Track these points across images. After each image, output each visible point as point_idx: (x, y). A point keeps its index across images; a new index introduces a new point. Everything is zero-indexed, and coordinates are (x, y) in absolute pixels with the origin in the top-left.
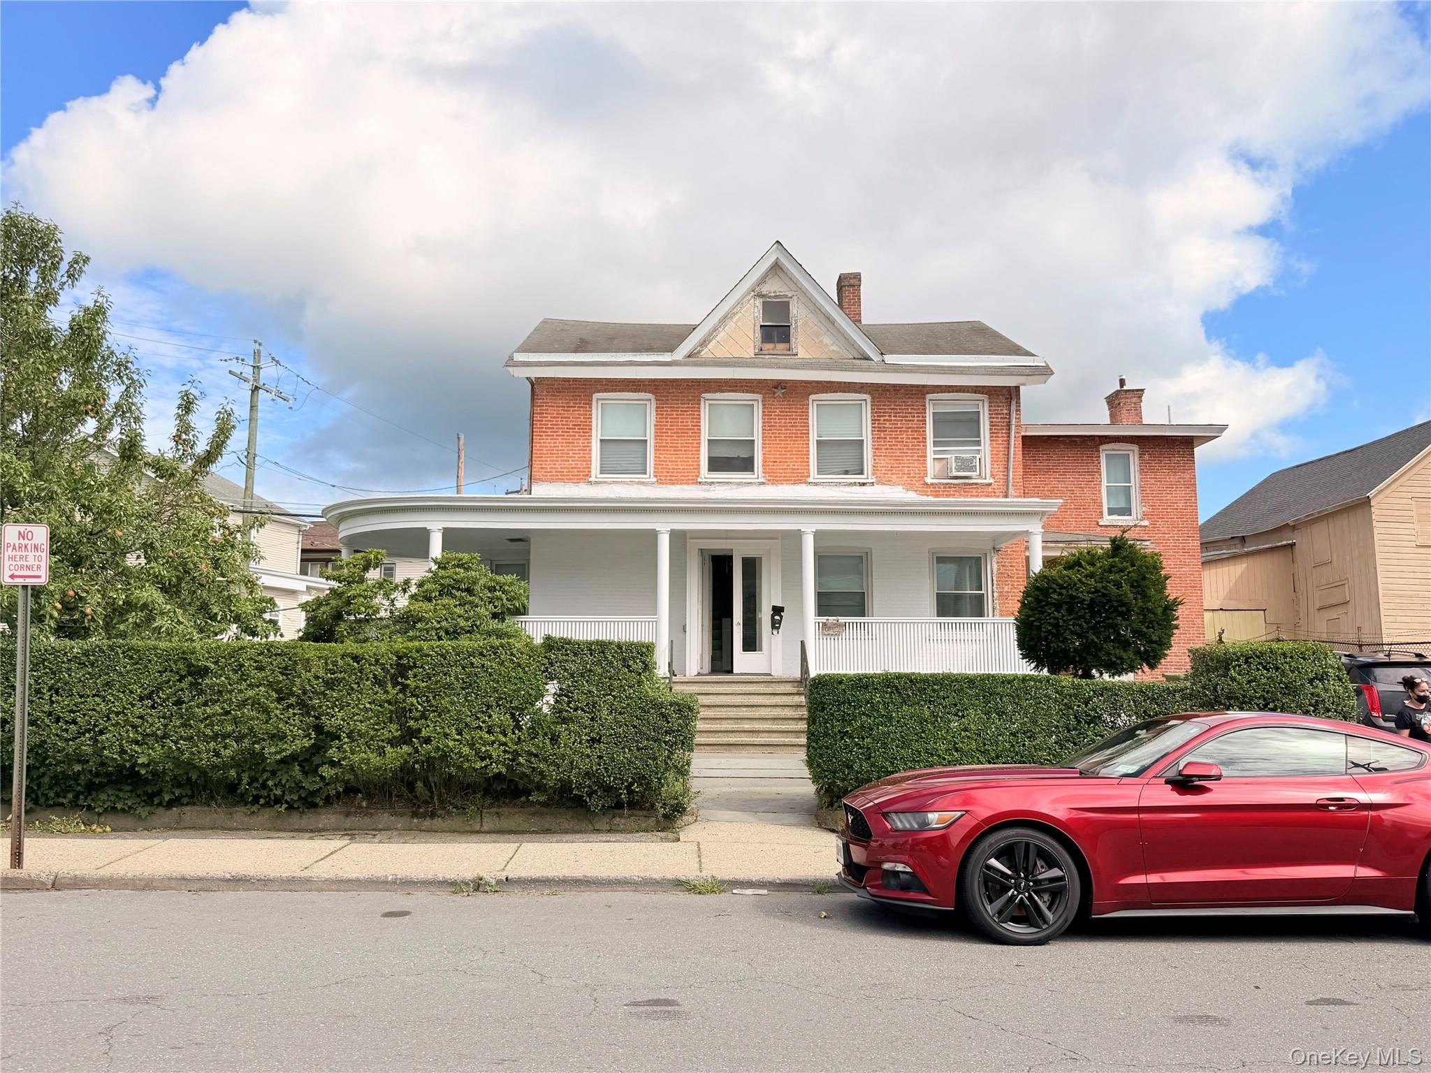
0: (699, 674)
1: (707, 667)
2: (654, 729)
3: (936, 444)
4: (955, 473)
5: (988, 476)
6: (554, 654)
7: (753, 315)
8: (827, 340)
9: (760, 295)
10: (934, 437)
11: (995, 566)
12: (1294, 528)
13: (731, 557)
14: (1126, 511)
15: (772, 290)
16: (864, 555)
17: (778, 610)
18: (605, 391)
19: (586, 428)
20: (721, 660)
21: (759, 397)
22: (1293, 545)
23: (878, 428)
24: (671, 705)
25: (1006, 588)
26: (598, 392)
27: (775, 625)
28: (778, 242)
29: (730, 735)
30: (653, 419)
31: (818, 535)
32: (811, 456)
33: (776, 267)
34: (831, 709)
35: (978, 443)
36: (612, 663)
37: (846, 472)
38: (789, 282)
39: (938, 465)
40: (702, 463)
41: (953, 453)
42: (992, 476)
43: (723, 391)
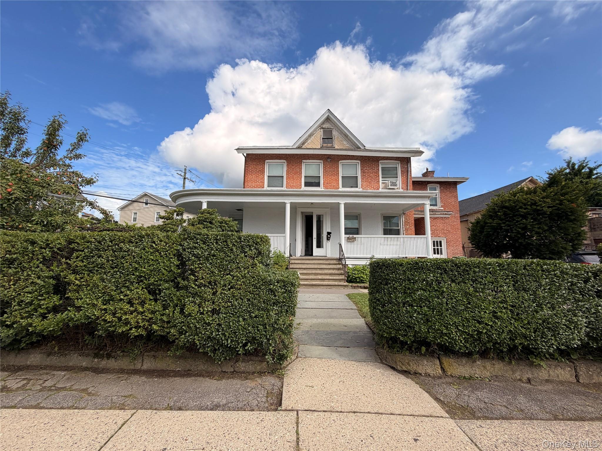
0: (301, 256)
1: (304, 254)
2: (264, 302)
3: (382, 178)
4: (390, 187)
5: (401, 188)
6: (188, 242)
7: (320, 134)
8: (345, 143)
9: (322, 128)
10: (382, 175)
11: (404, 219)
12: (468, 215)
13: (312, 216)
14: (436, 205)
15: (326, 126)
16: (358, 215)
17: (329, 233)
18: (270, 159)
19: (263, 172)
20: (309, 251)
21: (322, 161)
23: (363, 172)
24: (278, 282)
25: (407, 227)
26: (267, 160)
27: (328, 239)
28: (328, 109)
29: (313, 280)
30: (286, 169)
31: (345, 204)
32: (340, 181)
33: (328, 119)
34: (394, 284)
35: (397, 177)
36: (232, 250)
37: (352, 187)
38: (332, 124)
39: (383, 185)
40: (302, 184)
41: (389, 181)
43: (309, 159)
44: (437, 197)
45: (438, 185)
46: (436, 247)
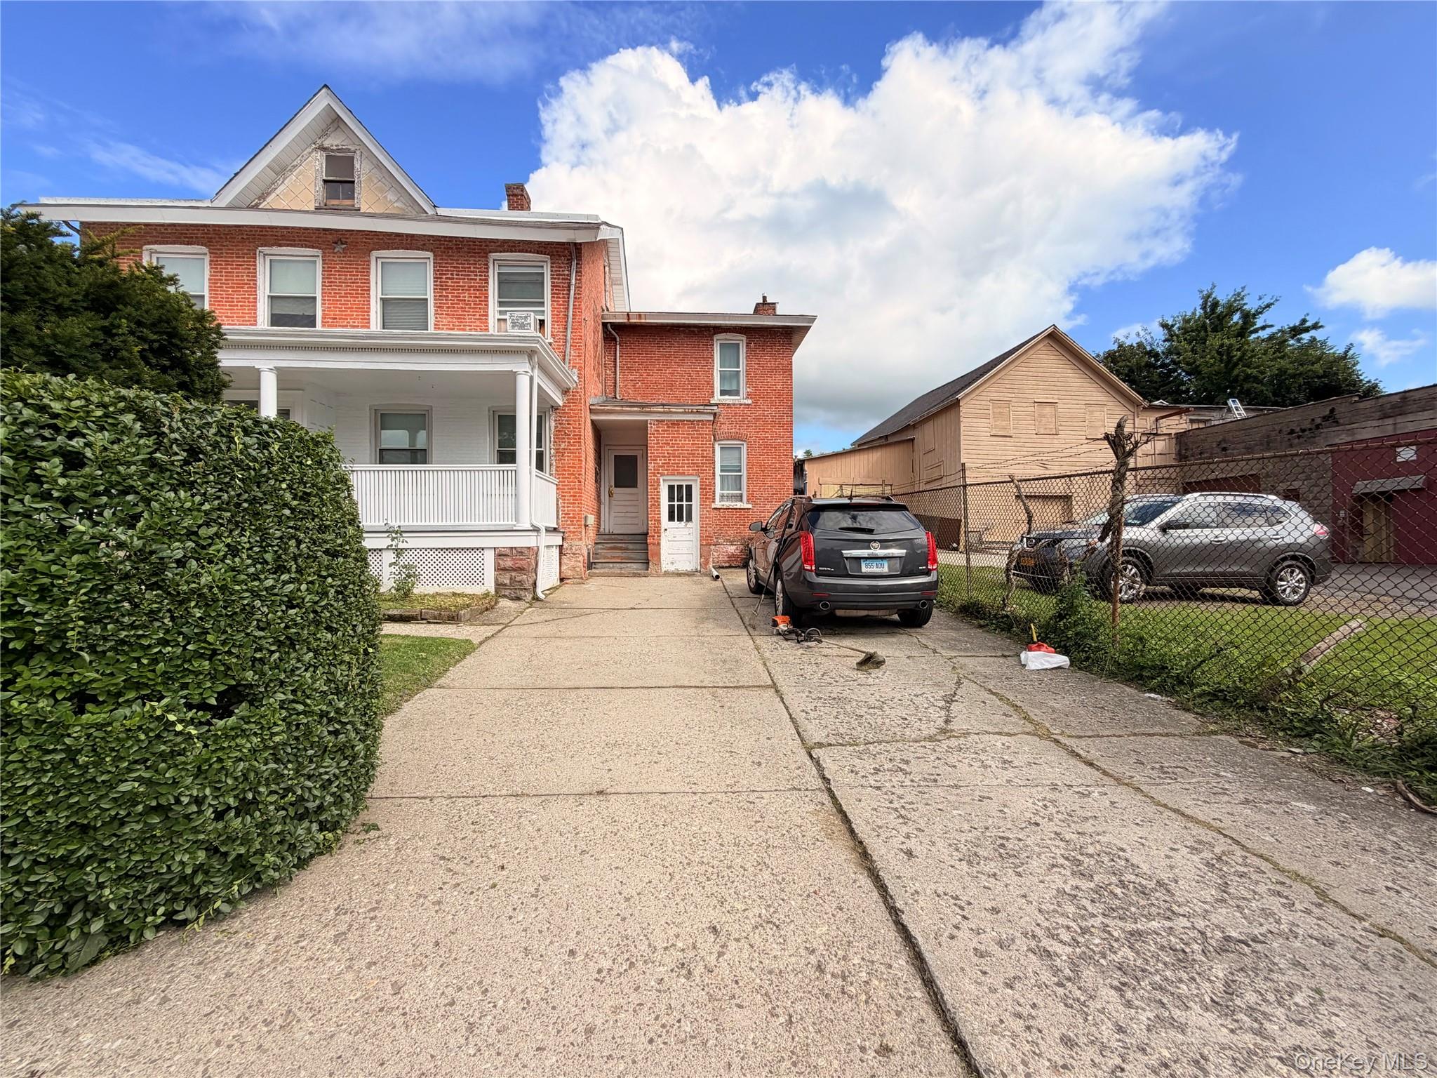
3: (499, 304)
5: (549, 336)
7: (314, 167)
8: (390, 196)
9: (323, 148)
10: (499, 297)
12: (914, 427)
14: (736, 393)
15: (335, 143)
16: (426, 413)
18: (156, 243)
21: (319, 252)
22: (913, 440)
23: (440, 286)
25: (562, 446)
26: (149, 243)
30: (208, 272)
33: (338, 120)
35: (542, 304)
38: (351, 136)
39: (500, 324)
40: (260, 319)
42: (553, 336)
43: (280, 245)
44: (741, 369)
45: (743, 338)
46: (676, 503)
